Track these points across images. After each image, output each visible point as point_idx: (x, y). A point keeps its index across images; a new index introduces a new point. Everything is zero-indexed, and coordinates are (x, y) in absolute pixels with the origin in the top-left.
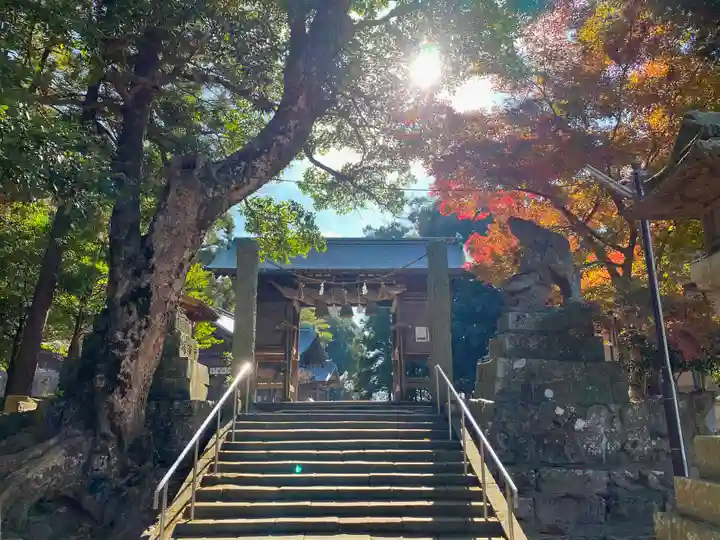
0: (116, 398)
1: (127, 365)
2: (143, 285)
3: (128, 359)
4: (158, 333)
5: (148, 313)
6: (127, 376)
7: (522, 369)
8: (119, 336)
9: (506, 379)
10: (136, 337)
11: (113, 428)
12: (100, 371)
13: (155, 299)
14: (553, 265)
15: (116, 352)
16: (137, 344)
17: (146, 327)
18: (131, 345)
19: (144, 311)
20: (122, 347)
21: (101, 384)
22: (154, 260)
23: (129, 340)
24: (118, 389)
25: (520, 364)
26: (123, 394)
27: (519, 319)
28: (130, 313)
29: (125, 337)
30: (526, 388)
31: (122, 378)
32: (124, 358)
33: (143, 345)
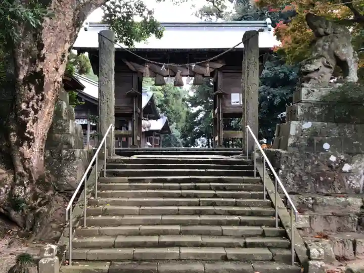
0: (25, 149)
1: (30, 127)
2: (38, 70)
3: (30, 123)
4: (50, 104)
5: (42, 90)
6: (31, 134)
7: (308, 129)
8: (24, 106)
9: (297, 137)
10: (36, 107)
11: (25, 169)
12: (12, 130)
13: (47, 79)
14: (337, 52)
15: (23, 117)
16: (36, 112)
17: (42, 100)
18: (33, 112)
19: (40, 89)
20: (26, 114)
21: (14, 139)
22: (44, 51)
23: (31, 109)
24: (26, 144)
25: (307, 125)
26: (30, 147)
27: (309, 92)
28: (30, 90)
29: (28, 107)
30: (310, 142)
31: (28, 136)
32: (28, 122)
33: (40, 112)
